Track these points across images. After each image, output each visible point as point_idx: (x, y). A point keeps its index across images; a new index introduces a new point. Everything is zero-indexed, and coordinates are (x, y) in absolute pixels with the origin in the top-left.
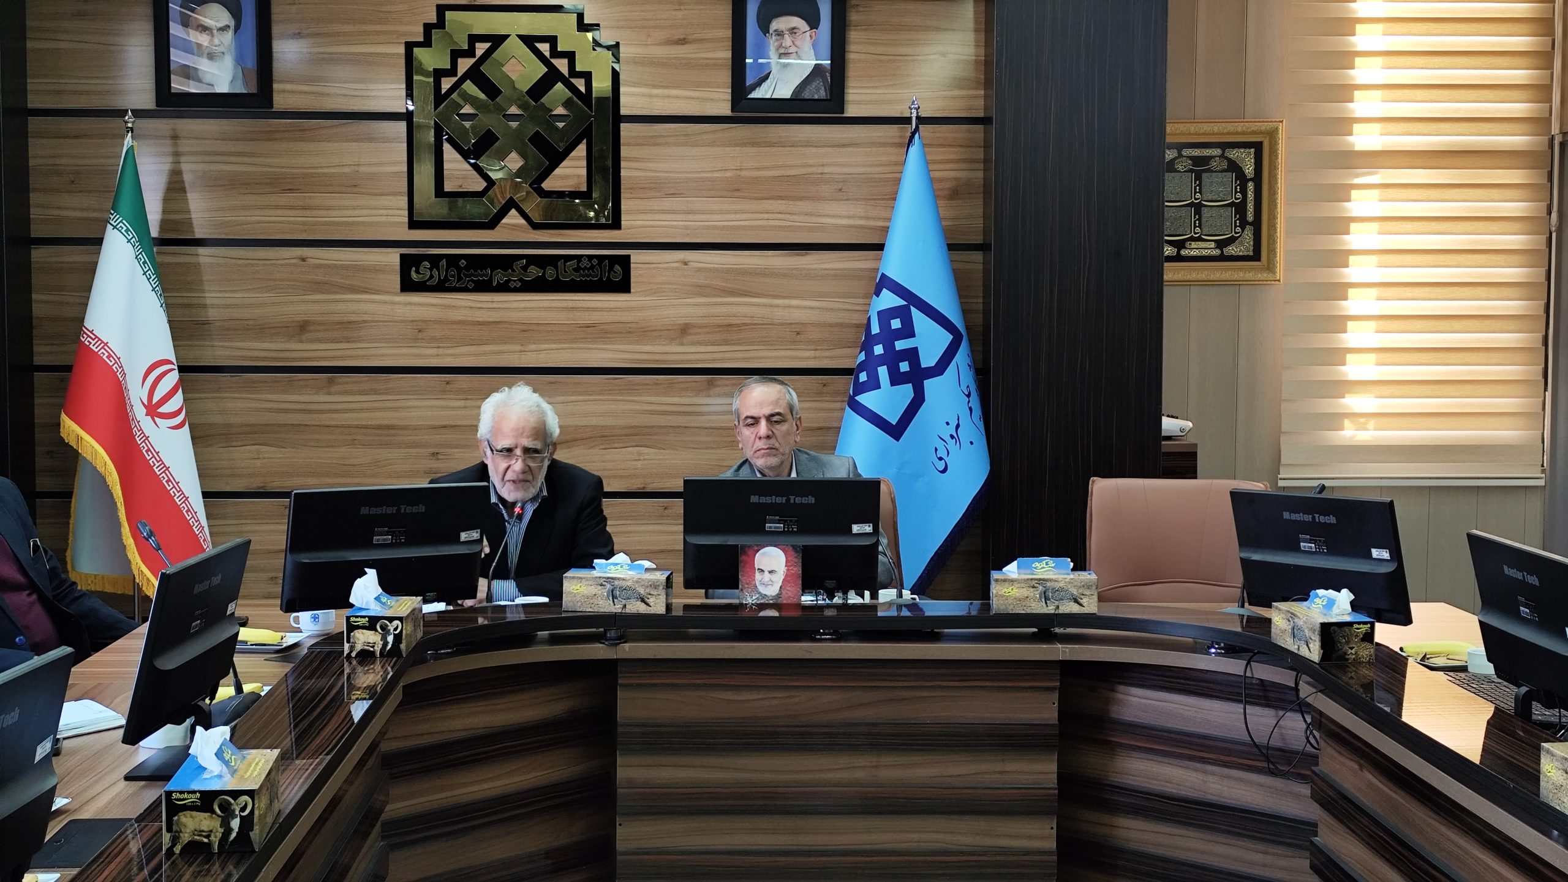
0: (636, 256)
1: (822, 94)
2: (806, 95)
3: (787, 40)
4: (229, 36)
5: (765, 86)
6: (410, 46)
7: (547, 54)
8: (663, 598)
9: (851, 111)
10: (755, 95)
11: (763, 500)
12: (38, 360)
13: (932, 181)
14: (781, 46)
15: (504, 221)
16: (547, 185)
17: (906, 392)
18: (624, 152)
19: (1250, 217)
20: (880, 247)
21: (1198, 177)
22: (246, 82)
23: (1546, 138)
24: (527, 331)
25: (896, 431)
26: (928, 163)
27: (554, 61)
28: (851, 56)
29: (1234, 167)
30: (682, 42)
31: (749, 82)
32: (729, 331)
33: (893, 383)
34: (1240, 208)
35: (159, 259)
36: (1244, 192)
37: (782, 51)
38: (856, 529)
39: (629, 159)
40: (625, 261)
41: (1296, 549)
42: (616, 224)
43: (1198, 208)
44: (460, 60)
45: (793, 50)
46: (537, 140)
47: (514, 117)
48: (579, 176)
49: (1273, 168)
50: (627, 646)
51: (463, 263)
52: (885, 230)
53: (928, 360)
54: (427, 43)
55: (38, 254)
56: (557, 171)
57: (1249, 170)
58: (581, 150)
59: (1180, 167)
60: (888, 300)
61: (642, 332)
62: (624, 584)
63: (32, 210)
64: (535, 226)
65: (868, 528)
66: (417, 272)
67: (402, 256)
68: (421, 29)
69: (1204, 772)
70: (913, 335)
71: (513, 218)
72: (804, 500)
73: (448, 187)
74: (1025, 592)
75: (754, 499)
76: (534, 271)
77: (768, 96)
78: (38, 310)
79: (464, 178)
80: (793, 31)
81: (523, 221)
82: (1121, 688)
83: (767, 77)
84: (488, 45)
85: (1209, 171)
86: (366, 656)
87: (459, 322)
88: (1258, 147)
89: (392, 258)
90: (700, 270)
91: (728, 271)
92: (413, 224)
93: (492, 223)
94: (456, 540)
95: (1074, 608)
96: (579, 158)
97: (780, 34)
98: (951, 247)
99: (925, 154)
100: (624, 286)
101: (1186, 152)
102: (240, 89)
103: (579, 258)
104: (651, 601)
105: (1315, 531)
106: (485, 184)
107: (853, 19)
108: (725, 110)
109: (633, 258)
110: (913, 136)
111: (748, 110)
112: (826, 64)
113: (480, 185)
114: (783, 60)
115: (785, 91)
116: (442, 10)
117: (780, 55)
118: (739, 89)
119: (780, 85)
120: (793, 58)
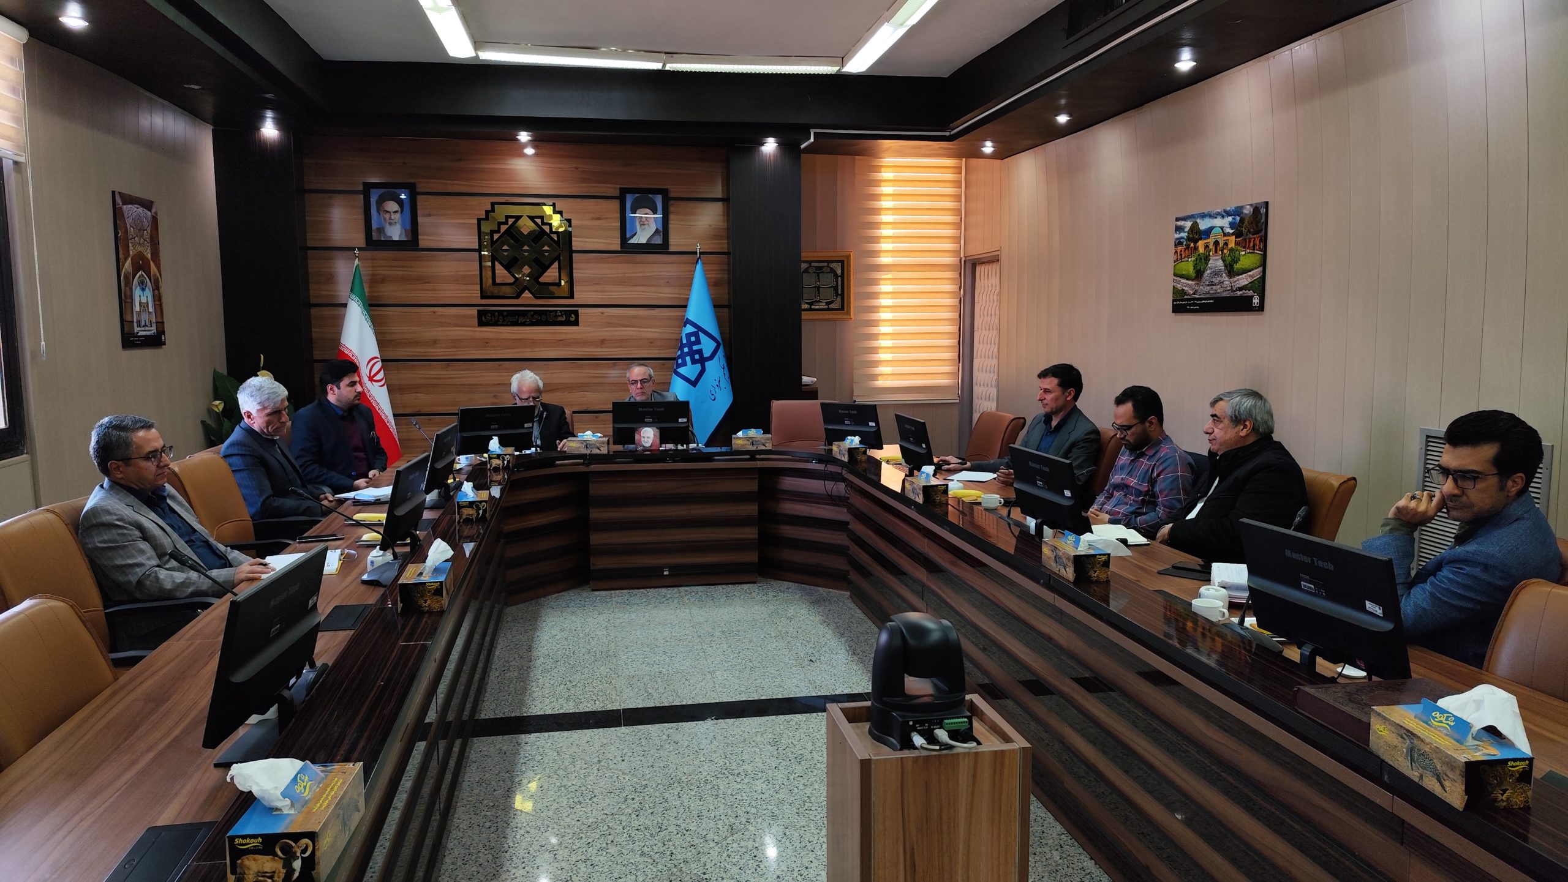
0: (581, 310)
1: (659, 242)
2: (652, 242)
4: (398, 215)
5: (634, 238)
6: (479, 220)
7: (540, 224)
8: (606, 448)
9: (671, 249)
10: (632, 241)
11: (644, 410)
12: (315, 358)
13: (707, 279)
14: (641, 221)
15: (523, 295)
16: (541, 280)
17: (698, 367)
18: (574, 266)
19: (840, 292)
20: (686, 306)
21: (818, 275)
22: (407, 236)
23: (959, 259)
24: (534, 343)
25: (694, 383)
26: (705, 271)
27: (543, 227)
28: (671, 226)
29: (833, 271)
30: (599, 219)
31: (628, 236)
32: (622, 342)
33: (693, 363)
34: (835, 288)
35: (372, 313)
36: (837, 282)
38: (680, 420)
39: (576, 269)
40: (576, 313)
41: (843, 424)
42: (572, 296)
43: (818, 288)
44: (502, 226)
45: (646, 222)
46: (537, 261)
47: (526, 251)
48: (555, 276)
49: (849, 271)
50: (593, 466)
51: (505, 313)
52: (688, 299)
53: (707, 354)
54: (487, 219)
55: (314, 311)
56: (545, 274)
57: (839, 272)
58: (556, 265)
59: (810, 271)
60: (689, 329)
61: (585, 343)
62: (591, 443)
63: (311, 291)
64: (536, 298)
65: (685, 420)
66: (485, 318)
67: (478, 311)
68: (484, 213)
69: (811, 506)
70: (700, 344)
71: (527, 294)
72: (660, 409)
73: (498, 281)
74: (745, 442)
75: (640, 409)
76: (537, 317)
77: (636, 242)
78: (314, 335)
79: (505, 277)
80: (646, 214)
81: (531, 295)
82: (781, 477)
83: (635, 234)
84: (513, 220)
85: (822, 272)
86: (496, 469)
87: (504, 339)
88: (842, 262)
89: (474, 311)
90: (608, 316)
91: (622, 316)
92: (483, 297)
93: (518, 296)
94: (523, 427)
95: (763, 448)
96: (555, 268)
97: (640, 216)
98: (715, 306)
99: (703, 267)
100: (576, 323)
101: (813, 264)
102: (404, 238)
103: (556, 311)
104: (602, 449)
105: (850, 417)
106: (514, 280)
107: (671, 209)
108: (619, 249)
109: (579, 312)
110: (698, 259)
111: (628, 248)
112: (661, 229)
113: (512, 280)
114: (643, 226)
115: (643, 241)
116: (493, 204)
117: (641, 225)
118: (624, 239)
119: (641, 237)
120: (646, 226)
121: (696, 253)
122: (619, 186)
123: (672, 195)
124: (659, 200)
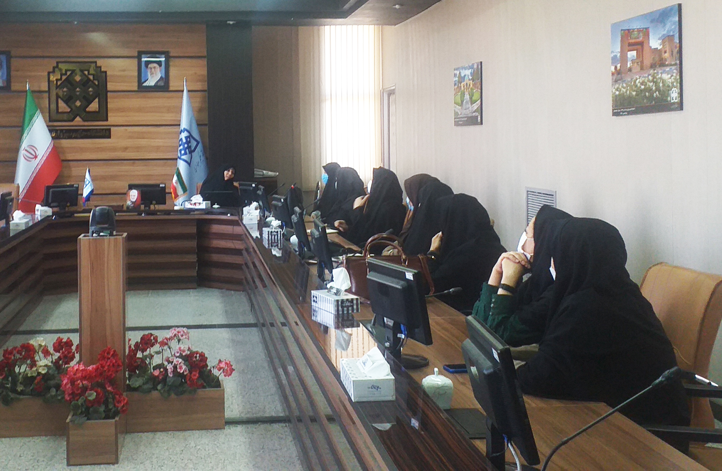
2: (159, 84)
3: (153, 70)
5: (147, 82)
6: (49, 73)
7: (87, 74)
9: (171, 89)
10: (145, 84)
14: (151, 71)
15: (76, 119)
22: (4, 83)
27: (89, 76)
31: (143, 81)
32: (138, 149)
37: (152, 73)
39: (110, 102)
42: (107, 120)
44: (63, 76)
45: (155, 72)
46: (84, 97)
47: (78, 91)
48: (96, 107)
51: (64, 131)
54: (54, 72)
56: (90, 106)
58: (97, 100)
64: (84, 121)
68: (52, 68)
76: (84, 133)
77: (148, 85)
79: (64, 108)
80: (155, 68)
83: (147, 80)
84: (71, 72)
90: (129, 132)
92: (51, 121)
93: (72, 120)
96: (96, 102)
97: (151, 68)
100: (109, 137)
102: (2, 85)
103: (96, 129)
107: (171, 64)
108: (136, 89)
109: (112, 129)
111: (142, 89)
112: (164, 76)
113: (69, 110)
114: (152, 75)
115: (153, 84)
118: (140, 83)
119: (151, 82)
120: (154, 75)
122: (138, 50)
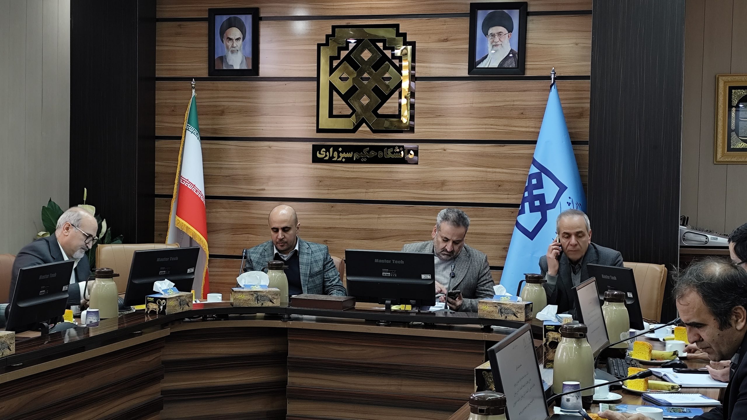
0: (422, 147)
1: (514, 65)
2: (506, 66)
3: (497, 39)
4: (241, 42)
5: (485, 61)
6: (319, 46)
7: (382, 48)
10: (481, 66)
12: (156, 192)
13: (562, 109)
14: (493, 41)
15: (360, 129)
16: (380, 112)
17: (538, 216)
18: (417, 95)
20: (535, 142)
22: (247, 65)
24: (369, 183)
25: (531, 235)
26: (560, 100)
27: (385, 51)
30: (446, 40)
31: (477, 59)
33: (531, 211)
35: (205, 146)
37: (494, 44)
39: (419, 99)
40: (416, 149)
42: (412, 131)
44: (342, 52)
45: (499, 43)
46: (376, 90)
47: (367, 79)
48: (395, 107)
52: (538, 134)
53: (549, 200)
54: (327, 44)
55: (158, 144)
56: (385, 105)
58: (396, 94)
61: (424, 184)
64: (374, 131)
66: (320, 153)
67: (313, 145)
68: (325, 37)
70: (542, 187)
71: (364, 127)
73: (335, 113)
76: (373, 153)
77: (486, 67)
78: (157, 169)
79: (342, 108)
80: (499, 34)
81: (368, 129)
83: (486, 57)
84: (354, 44)
87: (338, 178)
89: (309, 146)
91: (465, 154)
92: (319, 131)
93: (355, 130)
96: (396, 99)
97: (493, 35)
98: (573, 143)
99: (558, 95)
100: (414, 161)
102: (244, 67)
103: (394, 147)
106: (351, 111)
107: (530, 26)
108: (465, 74)
109: (419, 148)
110: (551, 86)
111: (477, 74)
112: (516, 49)
113: (350, 112)
114: (494, 48)
115: (495, 64)
116: (334, 28)
117: (493, 46)
118: (472, 63)
119: (493, 60)
120: (499, 47)
121: (549, 78)
123: (531, 9)
124: (515, 15)
